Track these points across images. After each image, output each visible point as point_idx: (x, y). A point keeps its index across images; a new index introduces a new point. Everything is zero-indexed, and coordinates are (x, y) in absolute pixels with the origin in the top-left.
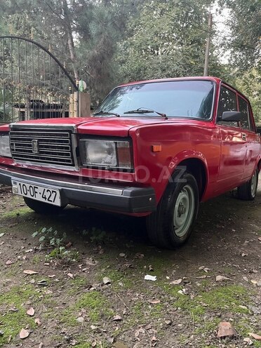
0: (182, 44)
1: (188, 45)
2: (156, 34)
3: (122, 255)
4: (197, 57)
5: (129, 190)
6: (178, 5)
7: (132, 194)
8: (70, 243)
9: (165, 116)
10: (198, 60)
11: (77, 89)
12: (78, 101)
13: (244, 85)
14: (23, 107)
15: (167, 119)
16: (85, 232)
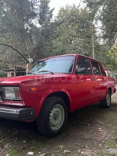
0: (82, 38)
1: (85, 38)
2: (70, 35)
3: (24, 141)
4: (90, 43)
5: (19, 110)
6: (78, 22)
7: (20, 112)
8: (2, 137)
9: (52, 73)
10: (90, 44)
11: (28, 62)
12: (29, 67)
13: (112, 53)
14: (13, 70)
15: (53, 74)
16: (9, 131)
